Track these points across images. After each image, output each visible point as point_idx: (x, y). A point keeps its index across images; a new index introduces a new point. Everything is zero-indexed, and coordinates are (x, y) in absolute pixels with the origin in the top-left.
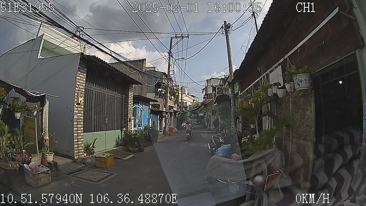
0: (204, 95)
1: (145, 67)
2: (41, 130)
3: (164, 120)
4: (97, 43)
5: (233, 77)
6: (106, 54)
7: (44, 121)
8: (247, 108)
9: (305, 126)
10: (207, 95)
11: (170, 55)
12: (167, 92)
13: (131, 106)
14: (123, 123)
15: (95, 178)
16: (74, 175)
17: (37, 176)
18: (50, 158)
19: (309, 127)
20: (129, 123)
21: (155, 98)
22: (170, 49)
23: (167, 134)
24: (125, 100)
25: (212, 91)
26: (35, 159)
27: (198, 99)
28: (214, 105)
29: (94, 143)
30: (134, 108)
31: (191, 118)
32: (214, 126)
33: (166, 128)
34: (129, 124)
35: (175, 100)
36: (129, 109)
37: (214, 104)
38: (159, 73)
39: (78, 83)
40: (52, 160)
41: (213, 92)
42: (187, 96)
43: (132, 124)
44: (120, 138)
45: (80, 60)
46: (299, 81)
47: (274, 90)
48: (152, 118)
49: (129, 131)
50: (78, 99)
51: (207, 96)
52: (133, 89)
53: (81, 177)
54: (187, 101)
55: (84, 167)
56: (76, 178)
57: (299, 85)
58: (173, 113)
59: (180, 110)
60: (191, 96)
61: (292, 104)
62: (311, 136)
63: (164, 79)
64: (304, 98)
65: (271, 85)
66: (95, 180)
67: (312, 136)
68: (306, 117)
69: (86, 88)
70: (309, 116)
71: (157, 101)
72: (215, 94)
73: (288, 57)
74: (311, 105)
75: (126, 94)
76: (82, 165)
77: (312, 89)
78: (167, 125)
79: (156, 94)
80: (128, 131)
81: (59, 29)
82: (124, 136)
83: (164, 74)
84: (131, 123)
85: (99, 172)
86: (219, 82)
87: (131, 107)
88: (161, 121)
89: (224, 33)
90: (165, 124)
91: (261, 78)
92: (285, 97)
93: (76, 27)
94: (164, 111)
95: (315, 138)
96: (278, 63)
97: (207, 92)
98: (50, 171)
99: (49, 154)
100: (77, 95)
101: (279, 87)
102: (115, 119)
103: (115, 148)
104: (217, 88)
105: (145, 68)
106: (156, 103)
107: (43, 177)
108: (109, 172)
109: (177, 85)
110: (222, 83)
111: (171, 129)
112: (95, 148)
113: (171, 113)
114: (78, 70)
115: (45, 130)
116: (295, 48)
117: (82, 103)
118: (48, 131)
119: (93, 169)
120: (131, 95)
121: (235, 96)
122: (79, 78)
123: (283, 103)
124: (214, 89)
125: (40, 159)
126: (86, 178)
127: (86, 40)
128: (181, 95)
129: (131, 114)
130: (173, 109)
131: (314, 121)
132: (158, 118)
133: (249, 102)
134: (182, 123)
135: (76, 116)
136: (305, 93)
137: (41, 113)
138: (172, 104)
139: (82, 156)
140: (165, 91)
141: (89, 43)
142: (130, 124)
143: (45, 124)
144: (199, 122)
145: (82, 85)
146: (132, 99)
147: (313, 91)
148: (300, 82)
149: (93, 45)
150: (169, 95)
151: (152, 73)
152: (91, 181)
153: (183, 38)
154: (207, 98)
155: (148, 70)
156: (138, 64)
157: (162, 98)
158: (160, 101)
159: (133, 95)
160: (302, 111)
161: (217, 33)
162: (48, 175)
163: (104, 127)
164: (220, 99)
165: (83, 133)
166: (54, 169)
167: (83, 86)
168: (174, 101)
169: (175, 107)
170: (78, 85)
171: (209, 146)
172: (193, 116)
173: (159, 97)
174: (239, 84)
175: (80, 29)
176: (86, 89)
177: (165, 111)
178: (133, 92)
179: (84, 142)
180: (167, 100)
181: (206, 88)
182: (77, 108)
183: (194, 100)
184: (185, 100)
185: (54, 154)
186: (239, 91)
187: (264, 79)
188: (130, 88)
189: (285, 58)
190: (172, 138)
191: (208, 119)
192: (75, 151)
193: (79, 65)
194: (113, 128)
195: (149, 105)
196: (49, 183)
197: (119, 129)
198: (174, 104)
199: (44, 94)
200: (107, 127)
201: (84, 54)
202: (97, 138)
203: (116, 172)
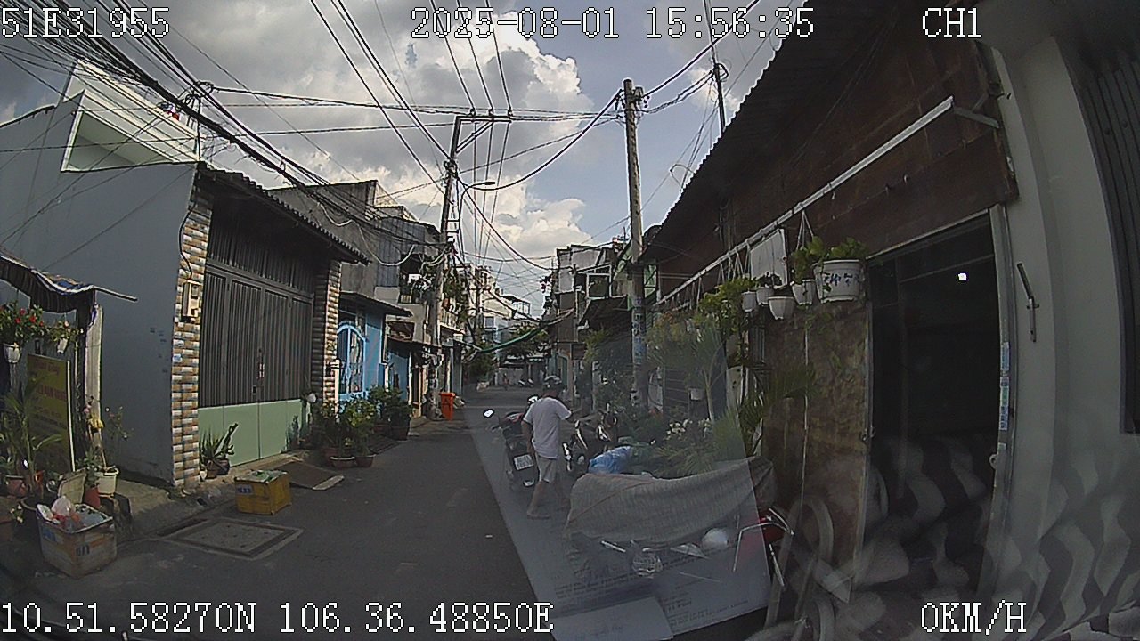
0: (546, 297)
1: (374, 207)
2: (80, 399)
3: (425, 371)
4: (245, 133)
5: (641, 249)
6: (268, 169)
7: (89, 368)
8: (680, 341)
9: (843, 396)
10: (558, 297)
11: (450, 173)
12: (438, 286)
13: (333, 328)
14: (309, 379)
15: (241, 544)
16: (178, 535)
17: (79, 539)
18: (108, 484)
19: (856, 401)
20: (325, 378)
21: (399, 301)
22: (452, 153)
23: (434, 415)
24: (316, 308)
25: (575, 286)
26: (69, 488)
27: (526, 307)
28: (579, 328)
29: (228, 439)
30: (341, 332)
31: (507, 366)
32: (577, 393)
33: (431, 396)
34: (326, 381)
35: (460, 309)
36: (327, 335)
37: (577, 326)
38: (414, 227)
39: (187, 256)
40: (114, 491)
41: (575, 289)
42: (495, 298)
43: (334, 381)
44: (300, 426)
45: (194, 184)
46: (830, 279)
47: (762, 296)
48: (392, 366)
49: (328, 404)
50: (184, 303)
51: (557, 300)
52: (340, 275)
53: (201, 541)
54: (493, 315)
55: (204, 511)
56: (186, 545)
57: (829, 289)
58: (452, 350)
59: (471, 341)
60: (504, 297)
61: (810, 335)
62: (861, 423)
63: (428, 245)
64: (843, 323)
65: (752, 283)
66: (244, 550)
67: (863, 424)
68: (847, 372)
69: (210, 269)
70: (856, 369)
71: (408, 314)
72: (582, 298)
73: (804, 209)
74: (860, 343)
75: (319, 289)
76: (195, 506)
77: (866, 299)
78: (435, 386)
79: (403, 291)
80: (323, 402)
81: (143, 87)
82: (311, 418)
83: (431, 229)
84: (332, 378)
85: (252, 528)
86: (594, 258)
87: (332, 331)
88: (416, 373)
89: (621, 117)
90: (430, 384)
91: (724, 258)
92: (793, 316)
93: (192, 83)
94: (425, 342)
95: (871, 430)
96: (775, 223)
97: (558, 287)
98: (113, 526)
99: (104, 471)
100: (182, 290)
101: (776, 287)
102: (287, 368)
103: (288, 456)
104: (588, 278)
105: (373, 210)
106: (403, 319)
107: (94, 544)
108: (281, 527)
109: (466, 262)
110: (606, 261)
111: (446, 401)
112: (232, 453)
113: (446, 350)
114: (189, 214)
115: (92, 398)
116: (826, 187)
117: (196, 315)
118: (100, 401)
119: (230, 517)
120: (333, 293)
121: (647, 303)
122: (190, 239)
123: (787, 331)
124: (580, 279)
125: (80, 489)
126: (217, 545)
127: (218, 125)
128: (475, 294)
129: (331, 352)
130: (453, 336)
131: (870, 386)
132: (410, 365)
133: (686, 325)
134: (478, 381)
135: (179, 355)
136: (845, 310)
137: (79, 344)
138: (452, 323)
139: (196, 477)
140: (430, 282)
141: (223, 134)
142: (328, 384)
143: (90, 380)
144: (530, 381)
145: (196, 262)
146: (337, 305)
147: (869, 305)
148: (831, 282)
149: (232, 139)
150: (443, 294)
151: (395, 225)
152: (232, 552)
153: (493, 121)
154: (557, 308)
155: (382, 216)
156: (351, 196)
157: (422, 304)
158: (417, 314)
159: (340, 293)
160: (836, 356)
161: (601, 114)
162: (109, 536)
163: (254, 391)
164: (597, 311)
165: (199, 407)
166: (121, 518)
167: (200, 265)
168: (456, 313)
169: (459, 333)
170: (186, 260)
171: (567, 452)
172: (510, 360)
173: (413, 302)
174: (657, 271)
175: (201, 89)
176: (208, 273)
177: (429, 343)
178: (339, 285)
179: (200, 437)
180: (437, 310)
181: (555, 274)
182: (180, 330)
183: (516, 311)
184: (488, 311)
185: (117, 472)
186: (657, 289)
187: (733, 263)
188: (331, 271)
189: (795, 212)
190: (450, 426)
191: (560, 370)
192: (175, 464)
193: (191, 200)
194: (279, 395)
195: (384, 326)
196: (113, 561)
197: (297, 398)
198: (457, 323)
199: (90, 287)
200: (262, 391)
201: (208, 167)
202: (236, 425)
203: (300, 528)
